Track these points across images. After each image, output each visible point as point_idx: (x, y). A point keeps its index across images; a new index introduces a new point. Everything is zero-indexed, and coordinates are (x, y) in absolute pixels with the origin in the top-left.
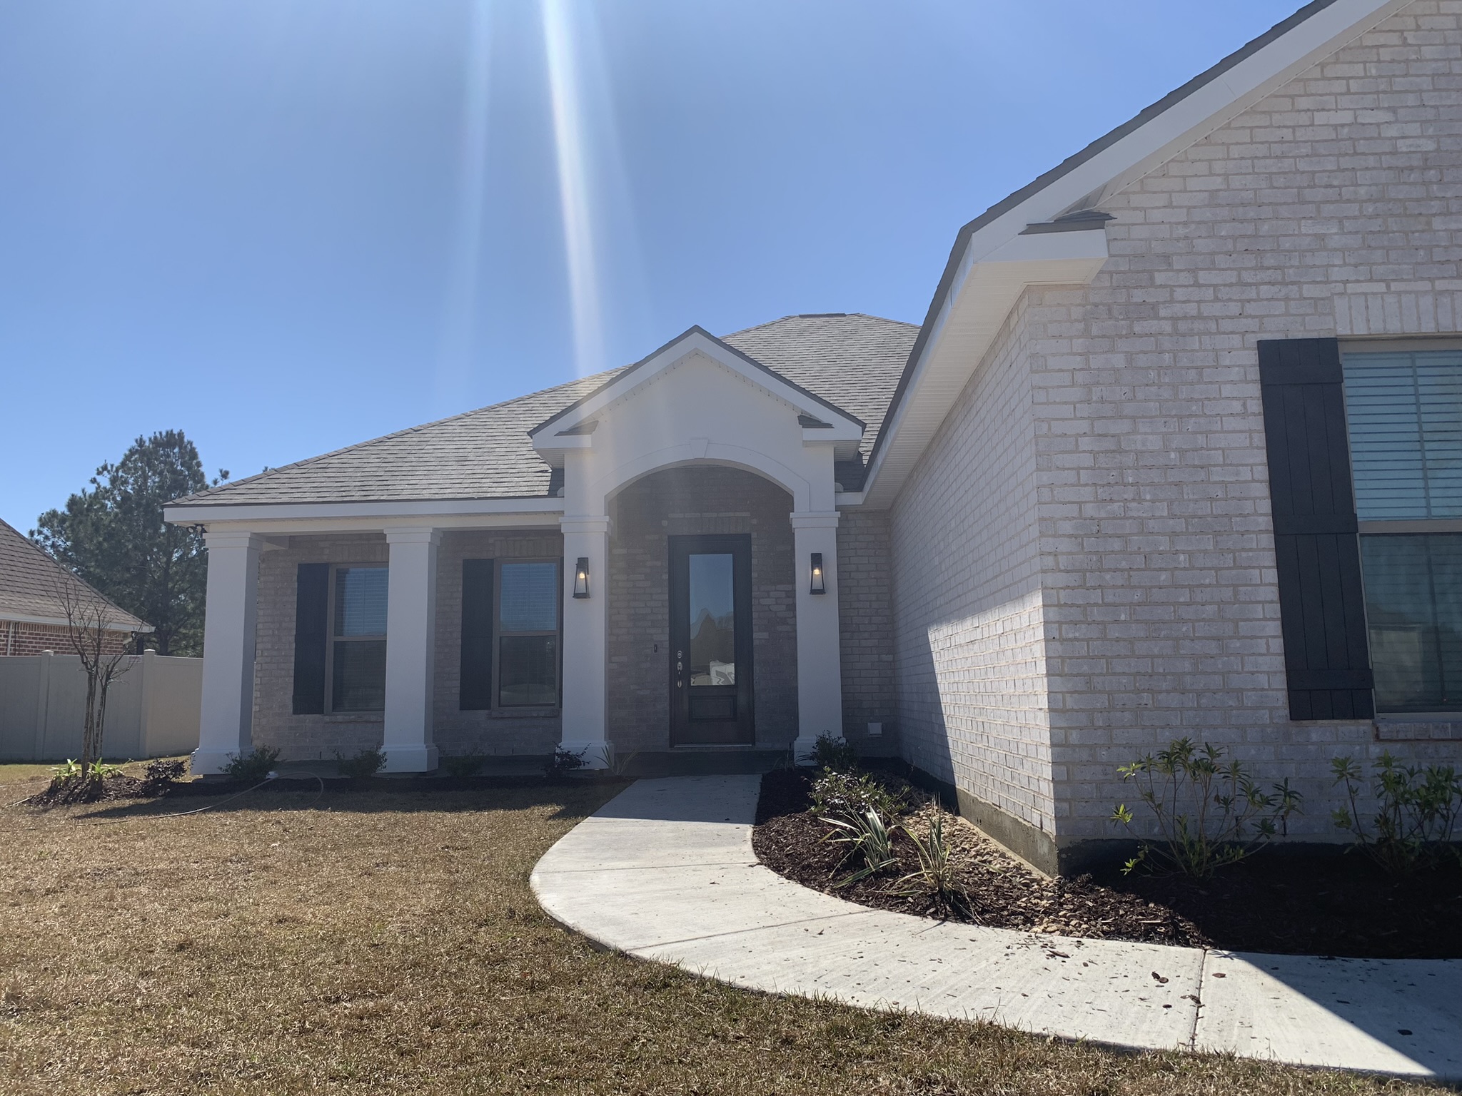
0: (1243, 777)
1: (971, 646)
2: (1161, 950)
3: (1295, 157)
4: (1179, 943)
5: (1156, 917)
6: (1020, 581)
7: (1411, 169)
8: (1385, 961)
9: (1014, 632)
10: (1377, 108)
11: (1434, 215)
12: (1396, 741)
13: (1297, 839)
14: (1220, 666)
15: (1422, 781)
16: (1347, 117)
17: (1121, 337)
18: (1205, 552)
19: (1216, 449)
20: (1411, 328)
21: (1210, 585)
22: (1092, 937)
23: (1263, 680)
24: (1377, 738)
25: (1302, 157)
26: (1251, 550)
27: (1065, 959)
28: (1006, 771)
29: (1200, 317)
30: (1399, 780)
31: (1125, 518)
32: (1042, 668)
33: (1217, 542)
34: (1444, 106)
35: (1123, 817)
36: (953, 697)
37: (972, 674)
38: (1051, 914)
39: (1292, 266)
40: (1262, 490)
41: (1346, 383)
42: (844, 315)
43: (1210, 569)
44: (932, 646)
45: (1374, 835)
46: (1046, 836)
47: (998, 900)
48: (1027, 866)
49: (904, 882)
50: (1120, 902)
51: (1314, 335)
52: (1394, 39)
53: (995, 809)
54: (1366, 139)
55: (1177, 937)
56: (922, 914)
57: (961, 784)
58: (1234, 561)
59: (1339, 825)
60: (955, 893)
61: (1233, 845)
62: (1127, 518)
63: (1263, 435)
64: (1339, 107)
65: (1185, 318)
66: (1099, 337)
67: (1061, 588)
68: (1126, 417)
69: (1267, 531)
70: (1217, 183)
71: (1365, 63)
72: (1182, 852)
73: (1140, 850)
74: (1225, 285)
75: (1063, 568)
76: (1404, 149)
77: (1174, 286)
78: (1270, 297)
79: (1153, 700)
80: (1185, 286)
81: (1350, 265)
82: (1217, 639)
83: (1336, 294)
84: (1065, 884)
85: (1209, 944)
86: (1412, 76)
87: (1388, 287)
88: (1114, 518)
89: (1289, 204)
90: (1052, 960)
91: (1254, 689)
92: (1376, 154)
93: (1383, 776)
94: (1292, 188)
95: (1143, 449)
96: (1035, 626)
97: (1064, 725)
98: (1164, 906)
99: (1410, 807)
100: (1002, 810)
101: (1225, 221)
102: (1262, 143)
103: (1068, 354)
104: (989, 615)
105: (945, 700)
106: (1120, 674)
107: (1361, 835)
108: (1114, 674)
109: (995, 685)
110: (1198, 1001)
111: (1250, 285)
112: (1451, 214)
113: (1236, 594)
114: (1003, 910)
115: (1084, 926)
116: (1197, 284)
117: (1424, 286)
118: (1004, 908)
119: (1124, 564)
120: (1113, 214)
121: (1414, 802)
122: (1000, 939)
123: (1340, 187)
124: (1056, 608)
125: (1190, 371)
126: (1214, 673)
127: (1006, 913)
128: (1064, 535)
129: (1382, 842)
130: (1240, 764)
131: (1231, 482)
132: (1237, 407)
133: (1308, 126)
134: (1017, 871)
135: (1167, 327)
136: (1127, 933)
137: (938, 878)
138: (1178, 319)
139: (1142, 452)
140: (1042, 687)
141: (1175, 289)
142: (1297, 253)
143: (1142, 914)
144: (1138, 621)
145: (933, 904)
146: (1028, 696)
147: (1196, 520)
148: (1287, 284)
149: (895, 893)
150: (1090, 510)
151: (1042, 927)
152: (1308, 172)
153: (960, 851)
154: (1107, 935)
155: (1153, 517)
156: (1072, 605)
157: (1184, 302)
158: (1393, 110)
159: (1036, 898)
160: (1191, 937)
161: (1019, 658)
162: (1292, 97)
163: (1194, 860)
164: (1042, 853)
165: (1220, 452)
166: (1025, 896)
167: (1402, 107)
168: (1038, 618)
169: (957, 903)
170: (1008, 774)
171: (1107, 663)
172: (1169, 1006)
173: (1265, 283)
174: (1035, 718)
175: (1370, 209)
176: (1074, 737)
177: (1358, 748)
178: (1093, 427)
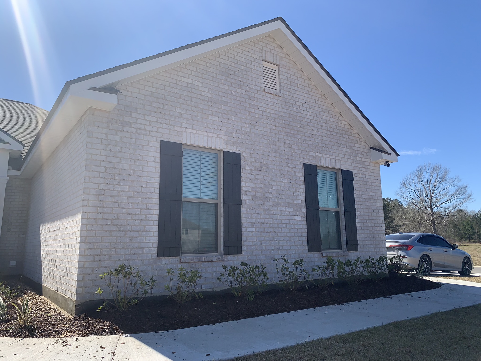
0: (140, 276)
1: (55, 232)
2: (106, 337)
3: (176, 89)
4: (112, 334)
5: (106, 326)
6: (75, 209)
7: (205, 101)
8: (173, 331)
9: (70, 227)
10: (198, 81)
11: (209, 115)
12: (185, 263)
13: (155, 295)
14: (138, 240)
15: (189, 274)
16: (191, 81)
17: (119, 131)
18: (138, 203)
19: (145, 171)
20: (201, 145)
21: (138, 214)
22: (82, 336)
23: (151, 245)
24: (181, 262)
25: (178, 89)
26: (152, 204)
27: (70, 346)
28: (61, 278)
29: (144, 129)
30: (184, 275)
31: (114, 190)
32: (78, 241)
33: (142, 200)
34: (214, 86)
35: (99, 292)
36: (46, 251)
37: (54, 242)
38: (69, 330)
39: (172, 120)
40: (157, 186)
41: (183, 157)
42: (23, 103)
43: (139, 209)
44: (41, 231)
45: (176, 292)
46: (72, 301)
47: (48, 327)
48: (64, 312)
49: (10, 324)
50: (95, 322)
51: (177, 142)
52: (204, 63)
53: (56, 292)
54: (194, 89)
55: (112, 332)
56: (15, 336)
57: (44, 284)
58: (146, 207)
59: (166, 289)
60: (31, 326)
61: (135, 298)
62: (115, 190)
63: (159, 169)
64: (189, 78)
65: (140, 129)
66: (111, 129)
67: (88, 212)
68: (118, 157)
69: (157, 198)
70: (154, 90)
71: (196, 67)
72: (118, 302)
73: (104, 303)
74: (153, 121)
75: (90, 206)
76: (204, 95)
77: (138, 118)
78: (165, 128)
79: (116, 251)
80: (141, 119)
81: (187, 123)
82: (138, 231)
83: (183, 131)
84: (76, 318)
85: (122, 333)
86: (207, 75)
87: (196, 132)
88: (110, 190)
89: (173, 102)
90: (65, 347)
91: (148, 248)
92: (197, 94)
93: (180, 274)
94: (175, 97)
95: (123, 168)
96: (78, 225)
97: (83, 260)
98: (109, 322)
99: (186, 283)
100: (58, 292)
101: (155, 102)
102: (168, 82)
103: (101, 133)
104: (63, 221)
105: (43, 252)
106: (105, 243)
107: (172, 292)
108: (104, 243)
109: (62, 246)
110: (114, 354)
111: (160, 123)
112: (213, 115)
113: (146, 217)
114: (50, 331)
115: (80, 333)
116: (145, 119)
117: (205, 134)
118: (51, 330)
119: (111, 206)
120: (120, 91)
121: (187, 281)
122: (46, 342)
123: (187, 101)
124: (86, 219)
125: (140, 146)
126: (136, 242)
127: (51, 331)
128: (92, 194)
129: (177, 294)
130: (139, 272)
131: (148, 182)
132: (152, 159)
133: (181, 81)
134: (59, 315)
135: (134, 130)
136: (95, 333)
137: (24, 321)
138: (138, 129)
139: (122, 169)
140: (77, 247)
141: (138, 119)
142: (174, 117)
143: (101, 325)
144: (114, 225)
145: (21, 331)
146: (73, 250)
147: (136, 193)
148: (171, 125)
149: (5, 329)
150: (102, 187)
151: (64, 335)
152: (179, 94)
153: (38, 309)
154: (88, 335)
155: (123, 191)
156: (92, 218)
157: (140, 124)
158: (202, 83)
159: (64, 324)
160: (117, 331)
161: (71, 237)
162: (177, 71)
163: (121, 304)
164: (70, 307)
165: (146, 172)
166: (60, 324)
167: (204, 83)
168: (79, 222)
169: (31, 330)
170: (62, 279)
171: (102, 239)
172: (103, 357)
173: (164, 124)
174: (74, 258)
175: (194, 109)
176: (87, 265)
177: (175, 265)
178: (106, 159)
